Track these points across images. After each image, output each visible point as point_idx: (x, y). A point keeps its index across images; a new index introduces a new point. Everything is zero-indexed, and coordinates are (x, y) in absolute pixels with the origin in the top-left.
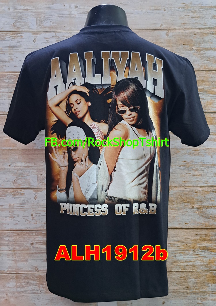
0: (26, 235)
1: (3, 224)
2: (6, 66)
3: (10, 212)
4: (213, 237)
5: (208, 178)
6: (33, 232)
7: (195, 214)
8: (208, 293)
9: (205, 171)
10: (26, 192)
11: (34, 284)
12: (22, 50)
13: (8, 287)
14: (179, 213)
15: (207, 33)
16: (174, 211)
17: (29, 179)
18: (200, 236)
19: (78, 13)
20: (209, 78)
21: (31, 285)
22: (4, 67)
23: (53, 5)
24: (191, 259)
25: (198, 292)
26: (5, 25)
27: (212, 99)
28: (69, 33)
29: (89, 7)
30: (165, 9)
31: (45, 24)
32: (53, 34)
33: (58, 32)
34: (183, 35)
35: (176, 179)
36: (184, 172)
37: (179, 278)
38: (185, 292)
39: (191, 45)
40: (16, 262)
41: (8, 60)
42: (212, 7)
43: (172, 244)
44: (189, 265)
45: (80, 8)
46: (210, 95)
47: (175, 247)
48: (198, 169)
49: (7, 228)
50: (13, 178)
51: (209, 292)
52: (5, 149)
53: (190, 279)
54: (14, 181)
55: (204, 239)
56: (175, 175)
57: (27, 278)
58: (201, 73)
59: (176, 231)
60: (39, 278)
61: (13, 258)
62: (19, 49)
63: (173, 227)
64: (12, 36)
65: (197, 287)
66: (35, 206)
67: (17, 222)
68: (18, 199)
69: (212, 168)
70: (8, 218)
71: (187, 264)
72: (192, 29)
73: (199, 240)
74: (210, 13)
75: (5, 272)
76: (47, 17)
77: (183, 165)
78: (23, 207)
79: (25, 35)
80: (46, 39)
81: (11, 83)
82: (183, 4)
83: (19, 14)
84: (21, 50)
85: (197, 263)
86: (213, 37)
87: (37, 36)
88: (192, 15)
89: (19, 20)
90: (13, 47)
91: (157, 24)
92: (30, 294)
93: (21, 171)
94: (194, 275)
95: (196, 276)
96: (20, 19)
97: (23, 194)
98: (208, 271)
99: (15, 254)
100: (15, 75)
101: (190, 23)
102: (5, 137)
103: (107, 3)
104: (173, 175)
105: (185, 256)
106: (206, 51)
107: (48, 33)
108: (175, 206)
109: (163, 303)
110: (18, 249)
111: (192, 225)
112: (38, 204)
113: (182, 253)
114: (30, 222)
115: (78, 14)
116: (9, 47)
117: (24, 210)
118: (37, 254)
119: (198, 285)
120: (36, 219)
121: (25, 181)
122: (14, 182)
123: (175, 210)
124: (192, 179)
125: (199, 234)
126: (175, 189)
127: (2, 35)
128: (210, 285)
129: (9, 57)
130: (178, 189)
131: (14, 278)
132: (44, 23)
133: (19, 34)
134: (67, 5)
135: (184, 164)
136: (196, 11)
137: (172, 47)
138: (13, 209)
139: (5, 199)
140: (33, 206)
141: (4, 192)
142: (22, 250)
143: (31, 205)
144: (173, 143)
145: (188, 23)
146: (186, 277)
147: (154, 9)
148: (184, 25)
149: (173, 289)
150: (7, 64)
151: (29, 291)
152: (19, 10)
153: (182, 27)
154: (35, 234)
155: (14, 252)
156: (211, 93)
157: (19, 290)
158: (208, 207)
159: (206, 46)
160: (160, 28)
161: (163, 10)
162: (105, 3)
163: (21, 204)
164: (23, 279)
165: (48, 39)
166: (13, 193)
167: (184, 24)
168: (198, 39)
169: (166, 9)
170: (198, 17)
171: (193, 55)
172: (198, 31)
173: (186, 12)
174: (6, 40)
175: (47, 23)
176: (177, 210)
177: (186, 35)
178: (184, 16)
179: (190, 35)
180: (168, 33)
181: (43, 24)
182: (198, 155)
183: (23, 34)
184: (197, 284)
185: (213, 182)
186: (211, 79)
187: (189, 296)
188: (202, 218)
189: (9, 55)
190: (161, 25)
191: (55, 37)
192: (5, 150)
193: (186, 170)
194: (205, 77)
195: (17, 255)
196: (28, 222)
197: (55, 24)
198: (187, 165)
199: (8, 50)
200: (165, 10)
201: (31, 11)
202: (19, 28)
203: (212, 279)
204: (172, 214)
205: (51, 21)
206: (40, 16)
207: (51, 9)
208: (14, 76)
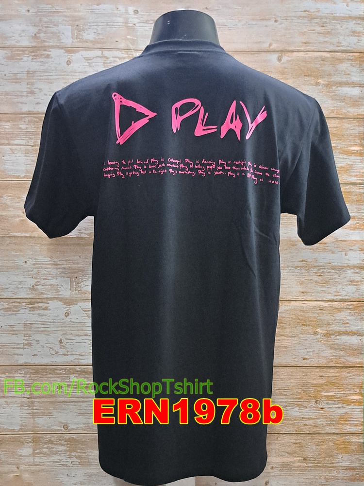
0: (50, 373)
1: (13, 356)
2: (22, 103)
3: (24, 336)
4: (347, 380)
5: (340, 287)
6: (62, 369)
7: (319, 343)
8: (336, 468)
9: (336, 276)
10: (52, 305)
11: (61, 451)
12: (49, 77)
13: (21, 456)
14: (294, 342)
15: (343, 59)
16: (285, 338)
17: (56, 284)
18: (326, 378)
19: (139, 21)
20: (344, 130)
21: (57, 453)
22: (20, 105)
23: (97, 7)
24: (312, 415)
25: (321, 467)
26: (21, 36)
27: (349, 163)
28: (123, 52)
29: (157, 12)
30: (277, 19)
31: (86, 36)
32: (98, 53)
33: (106, 51)
34: (303, 61)
35: (289, 287)
36: (302, 277)
37: (291, 444)
38: (300, 466)
39: (317, 77)
40: (33, 415)
41: (25, 94)
42: (351, 18)
43: (282, 390)
44: (307, 424)
45: (142, 14)
46: (345, 156)
47: (286, 395)
48: (323, 272)
49: (21, 362)
50: (31, 282)
51: (338, 467)
52: (19, 235)
53: (309, 447)
54: (33, 286)
55: (333, 384)
56: (287, 283)
57: (50, 442)
58: (332, 122)
59: (288, 370)
60: (70, 442)
61: (28, 409)
62: (43, 76)
63: (284, 364)
64: (33, 54)
65: (319, 460)
66: (65, 327)
67: (36, 352)
68: (38, 316)
69: (346, 271)
70: (22, 346)
71: (305, 422)
72: (318, 51)
73: (326, 385)
74: (347, 27)
75: (16, 432)
76: (89, 24)
77: (301, 267)
78: (46, 329)
79: (54, 52)
80: (87, 60)
81: (29, 130)
82: (305, 11)
83: (45, 19)
84: (46, 77)
85: (322, 421)
86: (351, 64)
87: (72, 56)
88: (318, 29)
89: (44, 29)
90: (34, 72)
91: (264, 43)
92: (56, 466)
93: (43, 272)
94: (315, 440)
95: (319, 442)
96: (46, 27)
97: (46, 308)
98: (338, 434)
99: (33, 402)
100: (36, 118)
101: (316, 41)
102: (19, 216)
103: (185, 8)
104: (285, 281)
105: (302, 411)
106: (340, 86)
107: (91, 50)
108: (288, 330)
109: (267, 483)
110: (38, 395)
111: (314, 362)
112: (70, 324)
113: (298, 405)
114: (57, 352)
115: (138, 23)
116: (28, 72)
117: (47, 333)
118: (68, 404)
119: (322, 456)
120: (66, 348)
121: (50, 287)
122: (33, 288)
123: (288, 336)
124: (315, 288)
125: (324, 375)
126: (287, 303)
127: (17, 52)
128: (340, 456)
129: (28, 89)
130: (293, 303)
131: (30, 442)
132: (84, 34)
133: (43, 52)
134: (122, 8)
135: (301, 264)
136: (326, 23)
137: (287, 79)
138: (30, 331)
139: (17, 315)
140: (62, 327)
141: (17, 304)
142: (43, 397)
143: (60, 325)
144: (285, 232)
145: (311, 42)
146: (303, 444)
147: (258, 19)
148: (306, 45)
149: (282, 461)
150: (24, 100)
151: (53, 462)
152: (45, 12)
153: (302, 49)
154: (65, 371)
155: (30, 400)
156: (346, 153)
157: (37, 460)
158: (339, 333)
159: (339, 79)
160: (268, 48)
161: (273, 20)
162: (182, 8)
163: (43, 323)
164: (45, 443)
165: (90, 60)
166: (30, 306)
167: (305, 43)
168: (328, 68)
169: (279, 19)
170: (328, 33)
171: (320, 93)
172: (328, 55)
173: (309, 24)
174: (23, 60)
175: (89, 34)
176: (290, 337)
177: (310, 60)
178: (305, 30)
179: (315, 60)
180: (280, 56)
181: (83, 36)
182: (325, 250)
183: (50, 51)
184: (319, 454)
185: (348, 293)
186: (347, 131)
187: (306, 472)
188: (329, 351)
189: (28, 84)
190: (271, 45)
191: (101, 58)
192: (19, 237)
193: (306, 274)
194: (337, 127)
195: (36, 404)
196: (53, 352)
197: (101, 37)
198: (307, 266)
199: (26, 77)
200: (276, 21)
201: (64, 13)
202: (44, 41)
203: (343, 446)
204: (283, 343)
205: (95, 31)
206: (77, 23)
207: (96, 12)
208: (36, 120)
